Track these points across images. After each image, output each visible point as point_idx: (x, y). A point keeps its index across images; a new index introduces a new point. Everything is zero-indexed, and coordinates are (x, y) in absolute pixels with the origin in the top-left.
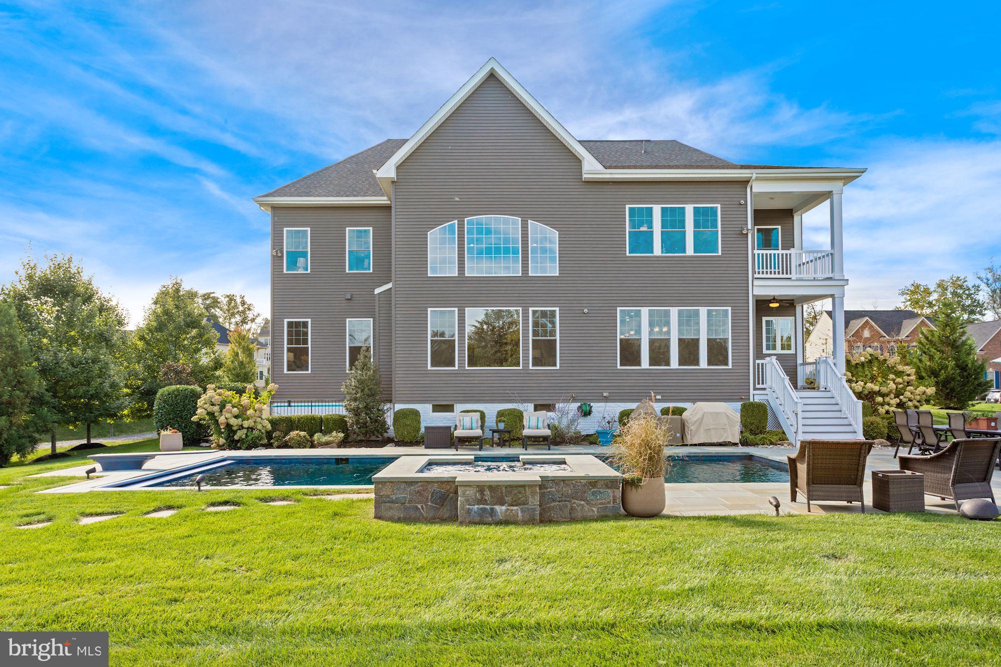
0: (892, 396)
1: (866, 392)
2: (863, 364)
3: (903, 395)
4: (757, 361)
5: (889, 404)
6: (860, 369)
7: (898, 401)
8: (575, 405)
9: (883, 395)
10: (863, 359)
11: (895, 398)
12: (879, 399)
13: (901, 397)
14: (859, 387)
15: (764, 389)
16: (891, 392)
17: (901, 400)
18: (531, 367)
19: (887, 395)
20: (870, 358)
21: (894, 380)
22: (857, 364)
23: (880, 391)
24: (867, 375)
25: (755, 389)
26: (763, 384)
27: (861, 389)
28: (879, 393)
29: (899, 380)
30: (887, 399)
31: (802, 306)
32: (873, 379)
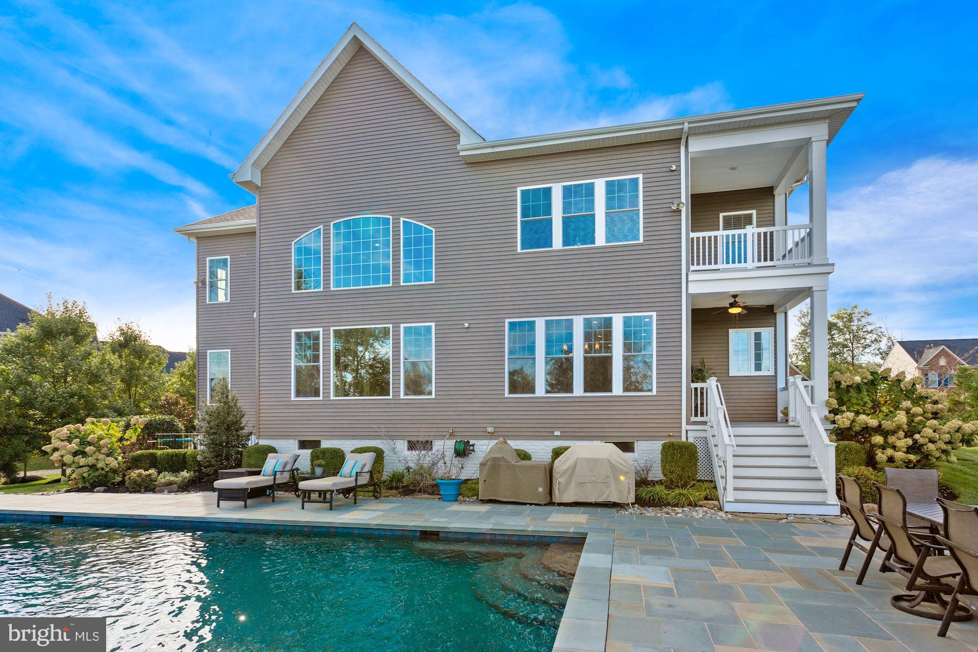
0: (901, 434)
1: (857, 428)
2: (858, 388)
3: (919, 433)
4: (694, 385)
5: (894, 447)
6: (853, 393)
7: (910, 441)
8: (450, 444)
9: (885, 434)
10: (858, 379)
11: (906, 437)
12: (878, 439)
13: (917, 436)
14: (845, 419)
15: (705, 423)
16: (899, 427)
17: (915, 442)
18: (402, 396)
19: (894, 432)
20: (870, 377)
21: (908, 411)
22: (848, 386)
23: (880, 426)
24: (865, 403)
25: (689, 423)
26: (702, 415)
27: (847, 423)
28: (879, 430)
29: (917, 410)
30: (892, 439)
31: (786, 313)
32: (876, 407)
